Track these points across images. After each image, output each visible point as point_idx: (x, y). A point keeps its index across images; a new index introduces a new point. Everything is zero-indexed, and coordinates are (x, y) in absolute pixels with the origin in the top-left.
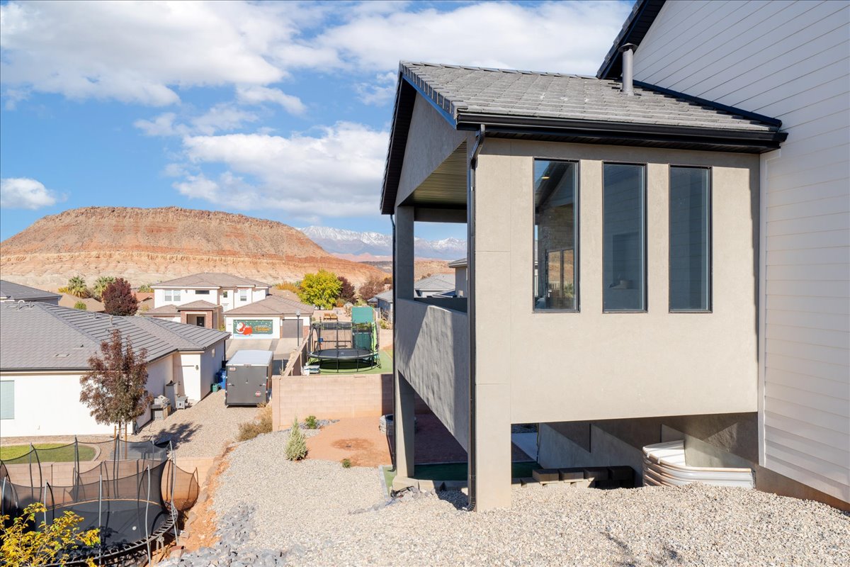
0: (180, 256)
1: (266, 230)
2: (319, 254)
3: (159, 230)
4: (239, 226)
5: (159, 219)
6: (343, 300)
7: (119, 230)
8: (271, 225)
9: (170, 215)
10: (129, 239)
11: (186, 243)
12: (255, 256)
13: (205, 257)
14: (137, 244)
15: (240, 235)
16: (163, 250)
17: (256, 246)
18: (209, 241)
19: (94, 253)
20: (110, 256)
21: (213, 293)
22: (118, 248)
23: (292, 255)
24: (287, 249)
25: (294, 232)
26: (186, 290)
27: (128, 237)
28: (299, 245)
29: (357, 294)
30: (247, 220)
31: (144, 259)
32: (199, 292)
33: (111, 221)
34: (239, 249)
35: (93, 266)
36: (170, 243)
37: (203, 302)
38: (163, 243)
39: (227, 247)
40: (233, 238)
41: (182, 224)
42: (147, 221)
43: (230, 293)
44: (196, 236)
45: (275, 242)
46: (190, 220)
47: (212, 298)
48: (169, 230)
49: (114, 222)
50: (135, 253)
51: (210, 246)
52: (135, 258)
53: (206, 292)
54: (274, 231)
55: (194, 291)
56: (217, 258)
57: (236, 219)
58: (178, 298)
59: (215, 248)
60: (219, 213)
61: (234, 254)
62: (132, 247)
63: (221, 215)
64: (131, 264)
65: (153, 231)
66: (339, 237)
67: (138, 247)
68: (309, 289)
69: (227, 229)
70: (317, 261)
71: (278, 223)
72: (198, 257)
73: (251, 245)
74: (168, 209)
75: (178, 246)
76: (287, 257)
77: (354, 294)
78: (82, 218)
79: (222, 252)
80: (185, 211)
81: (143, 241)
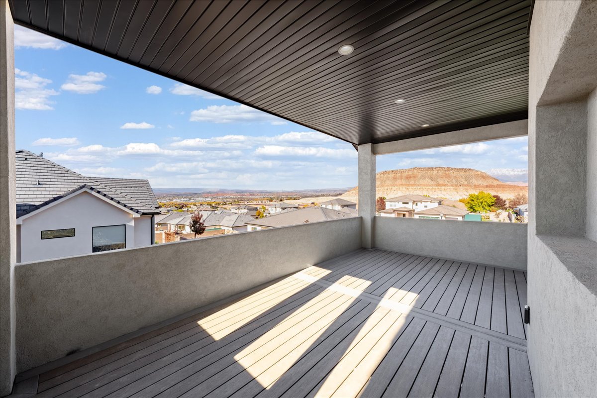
0: (419, 188)
1: (462, 173)
2: (495, 183)
3: (410, 177)
4: (447, 173)
5: (410, 173)
6: (496, 208)
7: (395, 178)
8: (465, 170)
9: (415, 171)
10: (399, 182)
11: (422, 182)
12: (456, 186)
13: (430, 188)
14: (401, 183)
15: (448, 176)
16: (412, 185)
17: (457, 181)
18: (432, 180)
19: (386, 188)
20: (392, 189)
21: (410, 204)
22: (394, 185)
23: (478, 184)
24: (474, 181)
25: (479, 173)
26: (398, 202)
27: (398, 181)
28: (483, 179)
29: (507, 205)
30: (452, 169)
31: (404, 189)
32: (404, 203)
33: (391, 175)
34: (447, 183)
35: (385, 193)
36: (415, 182)
37: (405, 208)
38: (412, 182)
39: (441, 182)
40: (444, 178)
41: (420, 174)
42: (405, 174)
43: (419, 203)
44: (426, 179)
45: (466, 179)
46: (424, 172)
47: (410, 206)
48: (415, 177)
49: (393, 176)
50: (401, 187)
51: (433, 183)
52: (401, 189)
53: (407, 203)
54: (467, 173)
55: (402, 203)
56: (437, 188)
57: (446, 169)
58: (395, 205)
59: (435, 183)
60: (437, 168)
61: (445, 185)
62: (400, 185)
63: (438, 169)
64: (399, 191)
65: (408, 178)
66: (512, 173)
67: (402, 185)
68: (472, 202)
69: (441, 174)
70: (494, 187)
71: (470, 169)
72: (428, 188)
73: (454, 181)
74: (414, 168)
75: (418, 183)
76: (475, 185)
77: (505, 205)
78: (382, 175)
79: (438, 185)
80: (422, 168)
81: (404, 182)
